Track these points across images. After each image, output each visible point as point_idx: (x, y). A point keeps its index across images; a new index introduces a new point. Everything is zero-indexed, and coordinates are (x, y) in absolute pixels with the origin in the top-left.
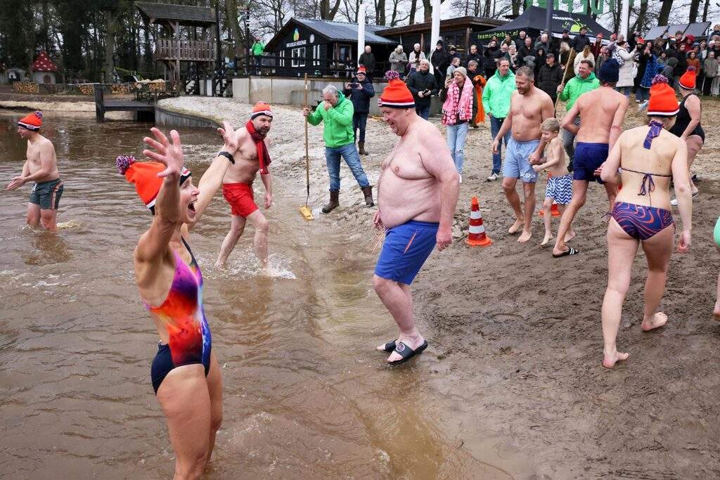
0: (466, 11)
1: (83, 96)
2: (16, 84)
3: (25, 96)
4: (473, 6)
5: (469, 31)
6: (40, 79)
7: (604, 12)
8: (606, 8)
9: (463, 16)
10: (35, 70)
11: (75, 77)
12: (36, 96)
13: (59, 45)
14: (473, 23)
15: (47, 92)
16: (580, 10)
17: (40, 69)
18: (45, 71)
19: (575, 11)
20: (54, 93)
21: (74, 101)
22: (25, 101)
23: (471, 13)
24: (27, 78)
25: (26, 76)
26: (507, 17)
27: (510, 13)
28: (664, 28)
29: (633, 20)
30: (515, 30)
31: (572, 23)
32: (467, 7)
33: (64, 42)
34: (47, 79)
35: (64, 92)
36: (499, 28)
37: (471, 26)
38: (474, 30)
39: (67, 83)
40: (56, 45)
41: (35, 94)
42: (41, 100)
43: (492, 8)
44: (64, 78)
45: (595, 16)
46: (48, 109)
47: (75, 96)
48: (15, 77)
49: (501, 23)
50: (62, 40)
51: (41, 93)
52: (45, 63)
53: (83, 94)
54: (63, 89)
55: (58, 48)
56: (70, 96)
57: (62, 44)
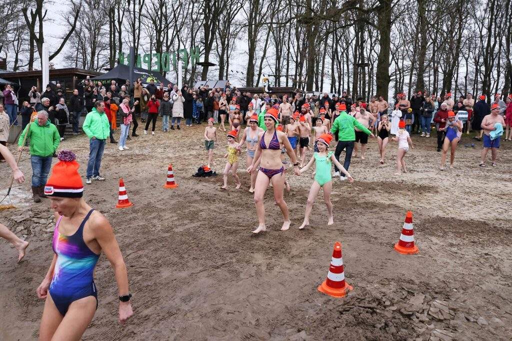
0: (76, 64)
4: (81, 60)
5: (75, 78)
7: (170, 70)
8: (171, 68)
9: (74, 67)
14: (78, 73)
16: (155, 68)
19: (153, 69)
23: (80, 65)
26: (106, 69)
27: (109, 67)
28: (204, 83)
29: (188, 77)
30: (109, 80)
31: (148, 76)
32: (77, 61)
36: (97, 78)
37: (76, 75)
38: (79, 78)
43: (96, 62)
45: (165, 73)
49: (99, 74)
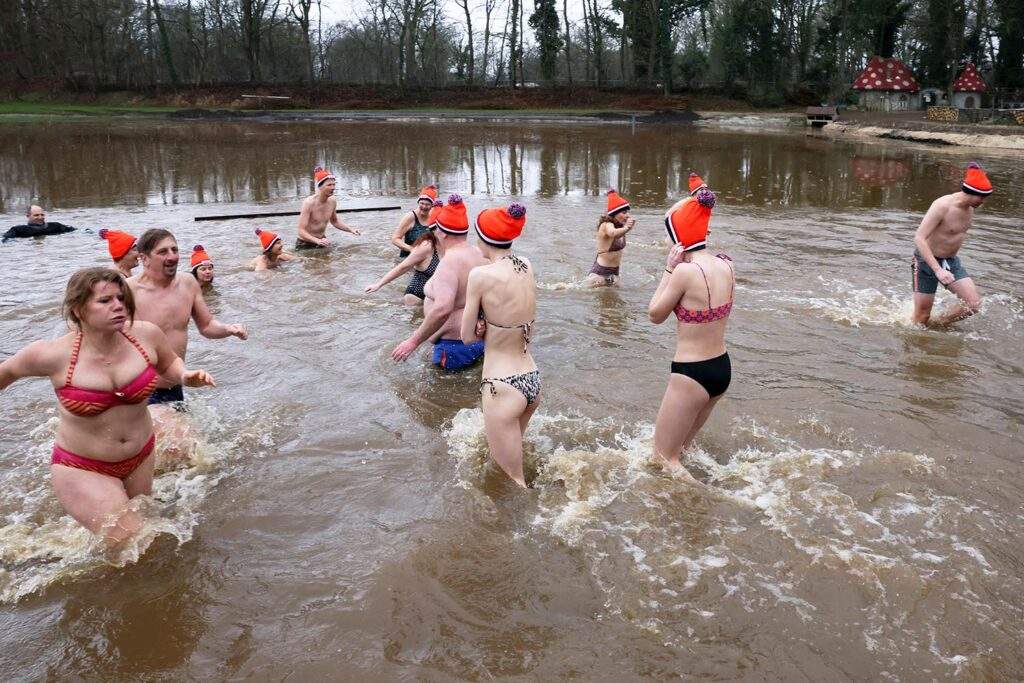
1: (1018, 127)
2: (931, 109)
3: (940, 125)
6: (960, 102)
10: (957, 91)
11: (1010, 99)
12: (955, 125)
13: (992, 53)
15: (969, 120)
17: (963, 89)
18: (969, 90)
20: (977, 122)
21: (1005, 133)
22: (941, 131)
24: (944, 101)
25: (943, 98)
33: (1000, 49)
34: (970, 102)
35: (991, 120)
39: (996, 107)
40: (988, 54)
41: (951, 122)
42: (960, 131)
44: (993, 101)
46: (968, 143)
47: (1005, 127)
48: (928, 100)
50: (997, 47)
51: (961, 121)
52: (971, 80)
53: (1018, 124)
54: (990, 116)
55: (990, 59)
56: (1000, 126)
57: (996, 52)
